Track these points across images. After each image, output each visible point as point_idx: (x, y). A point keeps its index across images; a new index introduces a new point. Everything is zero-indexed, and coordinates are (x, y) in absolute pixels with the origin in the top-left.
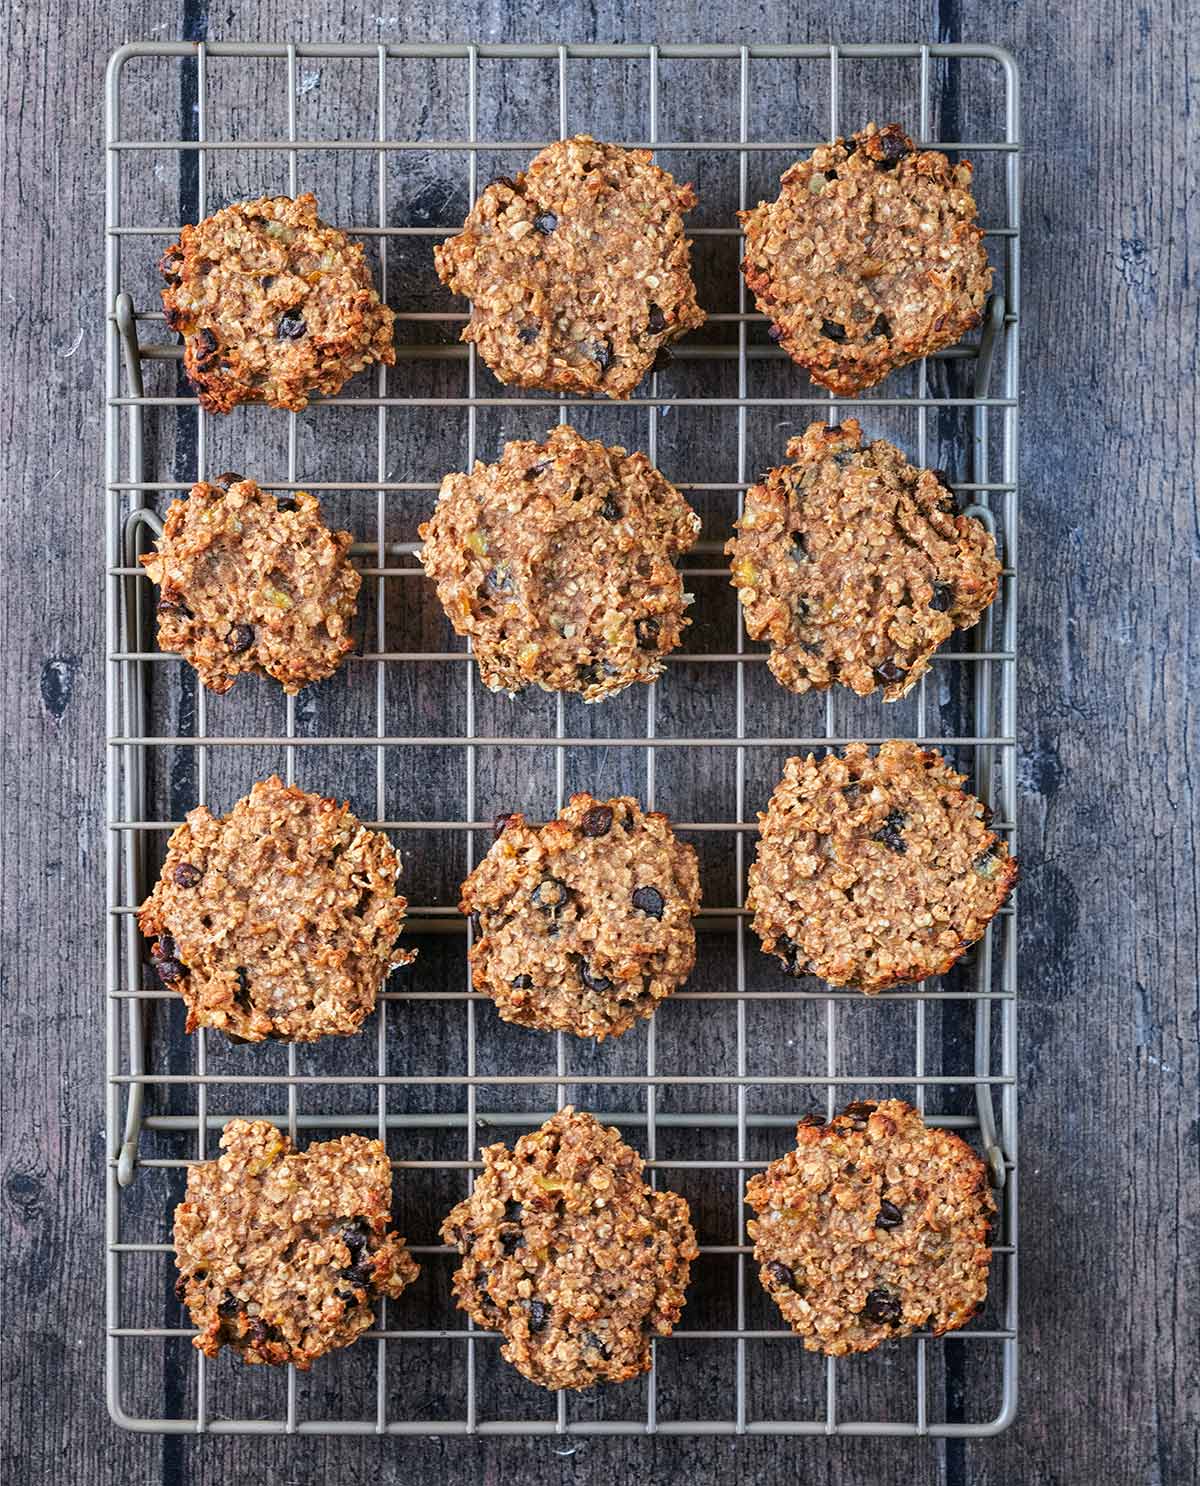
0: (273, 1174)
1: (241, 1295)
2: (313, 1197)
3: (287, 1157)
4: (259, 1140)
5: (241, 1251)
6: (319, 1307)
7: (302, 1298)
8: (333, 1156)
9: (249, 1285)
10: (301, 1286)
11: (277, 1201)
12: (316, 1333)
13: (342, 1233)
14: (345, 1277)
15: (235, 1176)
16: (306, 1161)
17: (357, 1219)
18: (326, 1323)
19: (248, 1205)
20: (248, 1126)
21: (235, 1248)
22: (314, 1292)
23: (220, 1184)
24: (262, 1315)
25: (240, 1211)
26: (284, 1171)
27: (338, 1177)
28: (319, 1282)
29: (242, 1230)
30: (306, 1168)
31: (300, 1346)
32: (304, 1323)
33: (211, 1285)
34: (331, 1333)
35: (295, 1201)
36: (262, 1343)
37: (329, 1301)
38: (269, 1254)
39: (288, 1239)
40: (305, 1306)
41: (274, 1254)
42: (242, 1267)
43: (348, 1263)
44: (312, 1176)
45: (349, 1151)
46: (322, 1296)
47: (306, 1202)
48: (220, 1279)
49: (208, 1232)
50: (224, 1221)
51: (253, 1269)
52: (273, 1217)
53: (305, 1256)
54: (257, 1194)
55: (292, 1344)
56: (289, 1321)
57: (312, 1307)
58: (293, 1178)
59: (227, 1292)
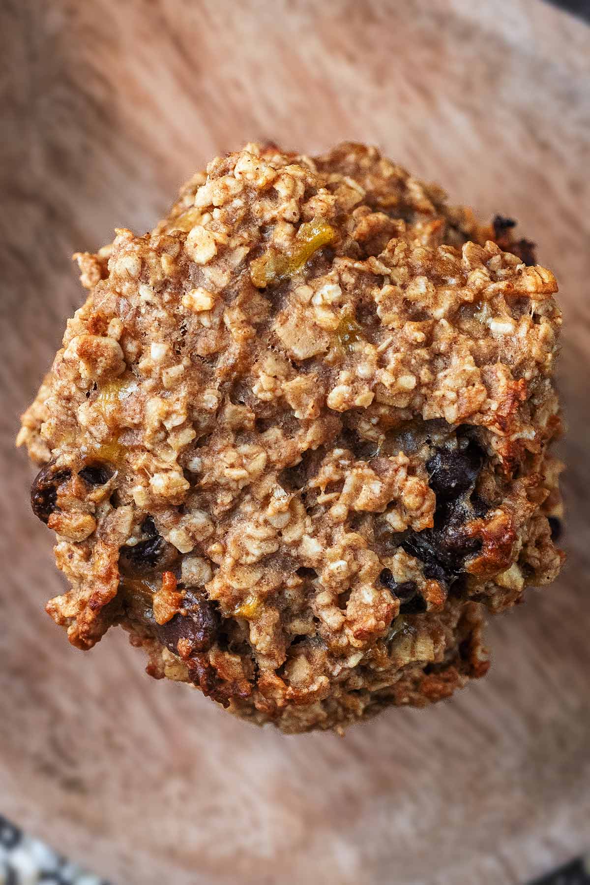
0: (303, 292)
1: (176, 537)
2: (381, 362)
3: (341, 263)
4: (287, 208)
5: (201, 443)
6: (340, 601)
7: (308, 573)
8: (438, 282)
9: (198, 519)
10: (312, 548)
11: (300, 353)
12: (319, 653)
13: (425, 453)
14: (410, 551)
15: (219, 277)
16: (379, 280)
17: (463, 429)
18: (349, 637)
19: (235, 348)
20: (267, 173)
21: (187, 436)
22: (337, 566)
23: (179, 290)
24: (214, 589)
25: (213, 357)
26: (329, 291)
27: (446, 332)
28: (353, 548)
29: (210, 399)
30: (379, 294)
31: (279, 672)
32: (298, 626)
33: (114, 499)
34: (353, 661)
35: (339, 362)
36: (201, 650)
37: (366, 594)
38: (258, 463)
39: (305, 439)
40: (308, 591)
41: (269, 466)
42: (192, 477)
43: (425, 522)
44: (389, 316)
45: (477, 277)
46: (353, 579)
47: (363, 370)
48: (137, 492)
49: (133, 388)
50: (176, 371)
51: (215, 487)
52: (287, 386)
53: (335, 486)
54: (261, 329)
55: (265, 664)
56: (270, 616)
57: (323, 598)
58: (348, 308)
59: (146, 524)
